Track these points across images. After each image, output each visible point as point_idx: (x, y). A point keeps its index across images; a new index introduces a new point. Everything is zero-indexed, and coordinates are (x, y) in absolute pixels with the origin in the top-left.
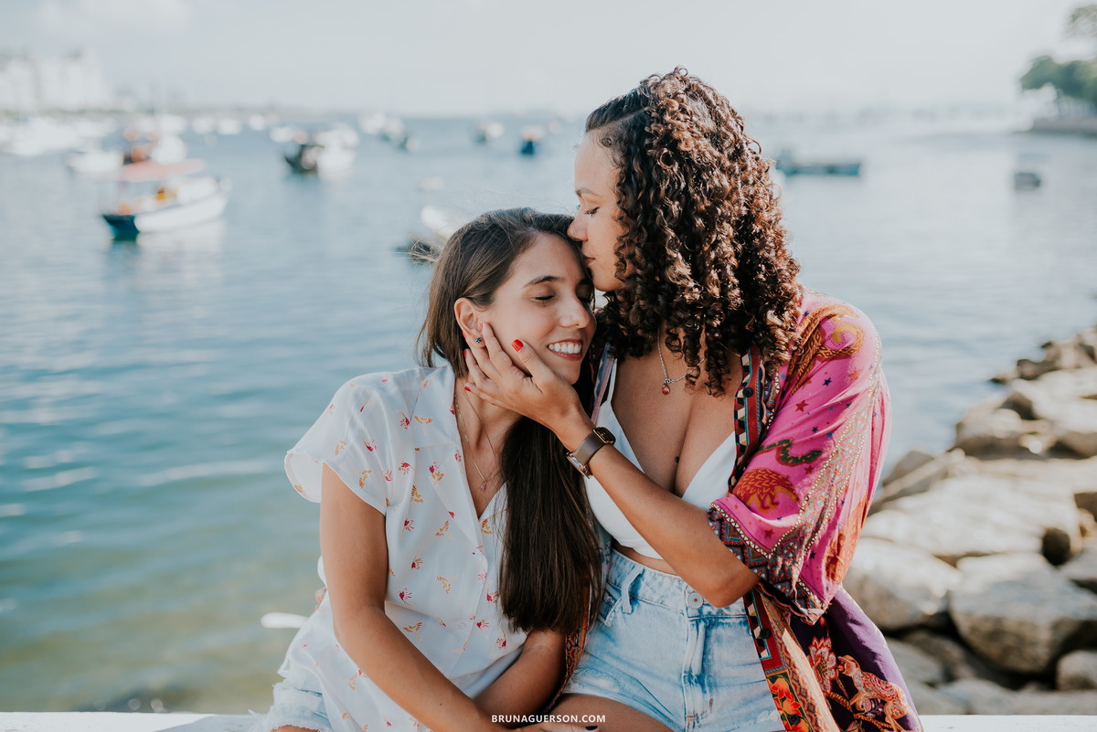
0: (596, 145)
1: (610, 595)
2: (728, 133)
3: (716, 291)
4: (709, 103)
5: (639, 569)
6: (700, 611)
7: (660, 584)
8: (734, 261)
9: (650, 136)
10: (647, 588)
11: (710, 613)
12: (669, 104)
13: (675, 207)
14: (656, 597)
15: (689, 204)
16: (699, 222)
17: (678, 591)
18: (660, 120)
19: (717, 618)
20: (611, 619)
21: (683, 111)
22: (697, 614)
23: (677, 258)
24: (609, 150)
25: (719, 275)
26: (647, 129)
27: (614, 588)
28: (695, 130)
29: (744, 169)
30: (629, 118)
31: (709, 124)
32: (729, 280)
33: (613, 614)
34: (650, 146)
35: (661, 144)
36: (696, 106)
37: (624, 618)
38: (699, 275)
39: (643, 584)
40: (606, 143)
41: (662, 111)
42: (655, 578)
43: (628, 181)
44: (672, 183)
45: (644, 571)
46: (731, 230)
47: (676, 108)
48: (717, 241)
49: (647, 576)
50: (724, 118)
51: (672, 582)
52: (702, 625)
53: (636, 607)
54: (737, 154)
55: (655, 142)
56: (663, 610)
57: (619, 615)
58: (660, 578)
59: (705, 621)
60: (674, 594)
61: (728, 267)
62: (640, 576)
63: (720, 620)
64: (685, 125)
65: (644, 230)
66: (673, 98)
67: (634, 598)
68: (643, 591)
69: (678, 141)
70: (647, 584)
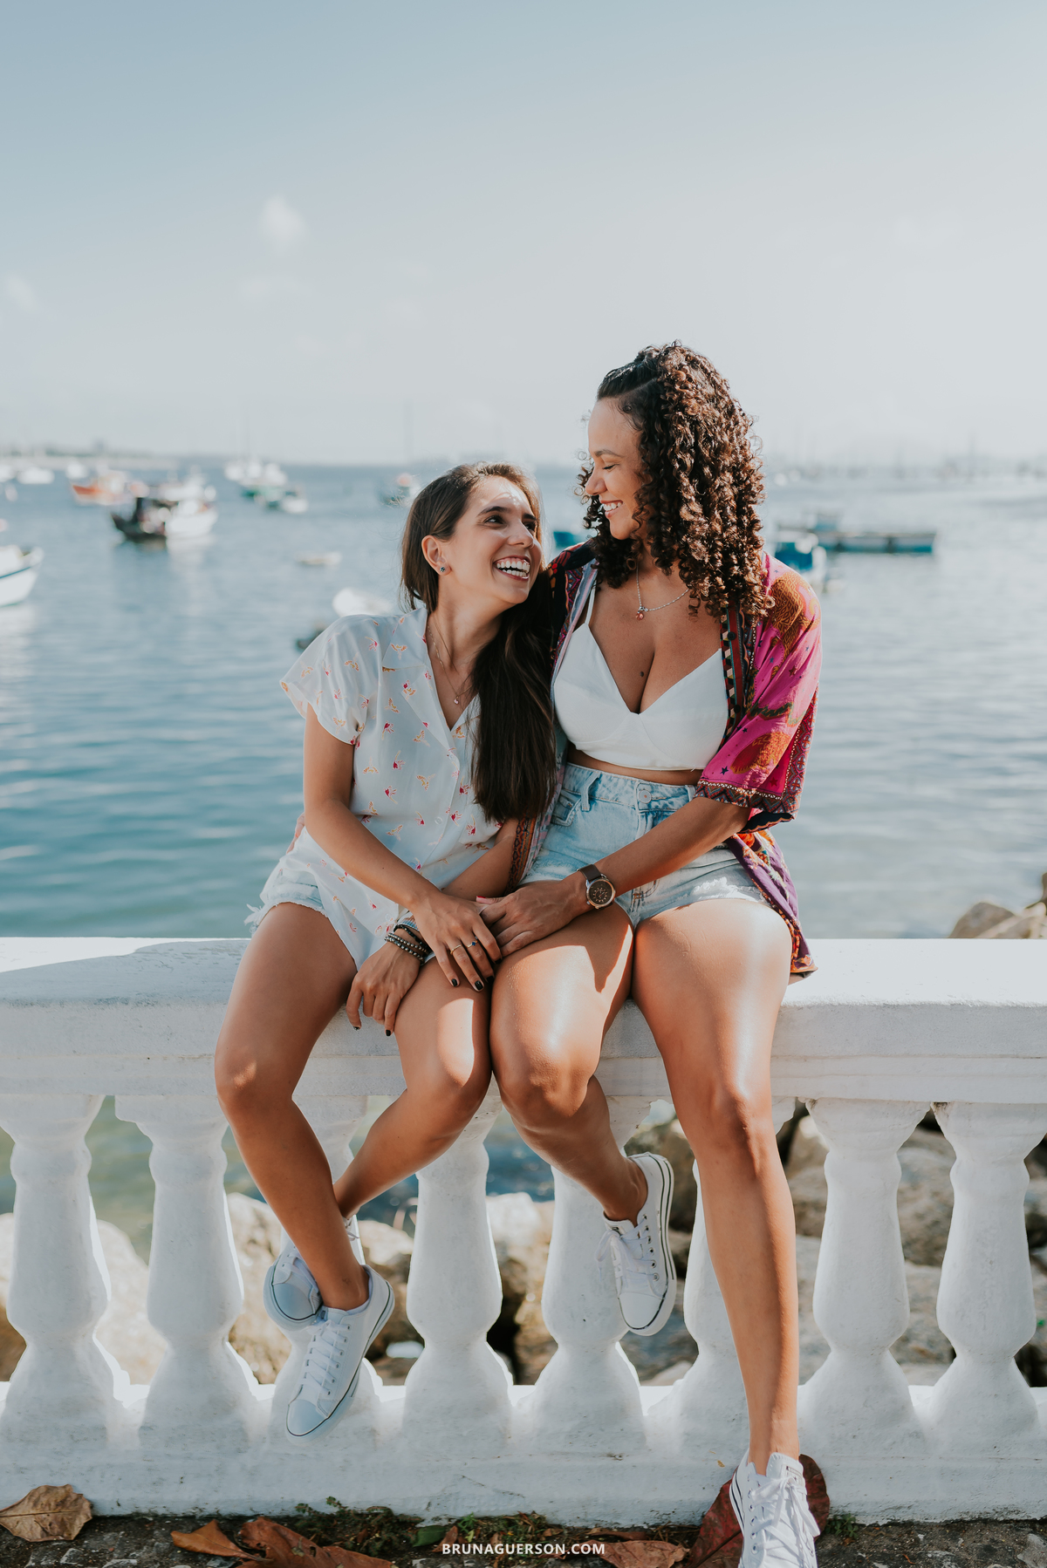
0: (616, 410)
1: (568, 800)
2: (724, 396)
3: (718, 527)
4: (705, 371)
5: (596, 774)
6: (649, 805)
7: (616, 785)
8: (733, 503)
9: (664, 402)
10: (604, 789)
11: (657, 807)
12: (677, 375)
13: (689, 461)
14: (611, 796)
15: (698, 456)
16: (707, 470)
17: (630, 789)
18: (672, 389)
19: (662, 811)
20: (572, 817)
21: (690, 379)
22: (646, 807)
23: (691, 500)
24: (629, 416)
25: (721, 514)
26: (662, 397)
27: (575, 795)
28: (700, 396)
29: (736, 423)
30: (643, 387)
31: (710, 390)
32: (728, 518)
33: (573, 813)
34: (667, 411)
35: (676, 409)
36: (697, 375)
37: (583, 815)
38: (707, 513)
39: (600, 786)
40: (625, 410)
41: (673, 382)
42: (610, 780)
43: (652, 440)
44: (685, 440)
45: (601, 775)
46: (731, 478)
47: (684, 379)
48: (720, 487)
49: (604, 779)
50: (719, 383)
51: (626, 781)
52: (650, 817)
53: (593, 806)
54: (730, 412)
55: (670, 408)
56: (617, 806)
57: (579, 813)
58: (615, 780)
59: (653, 814)
60: (627, 792)
61: (728, 508)
62: (597, 779)
63: (665, 813)
64: (692, 394)
65: (665, 482)
66: (680, 369)
67: (592, 798)
68: (601, 791)
69: (687, 406)
70: (604, 786)
